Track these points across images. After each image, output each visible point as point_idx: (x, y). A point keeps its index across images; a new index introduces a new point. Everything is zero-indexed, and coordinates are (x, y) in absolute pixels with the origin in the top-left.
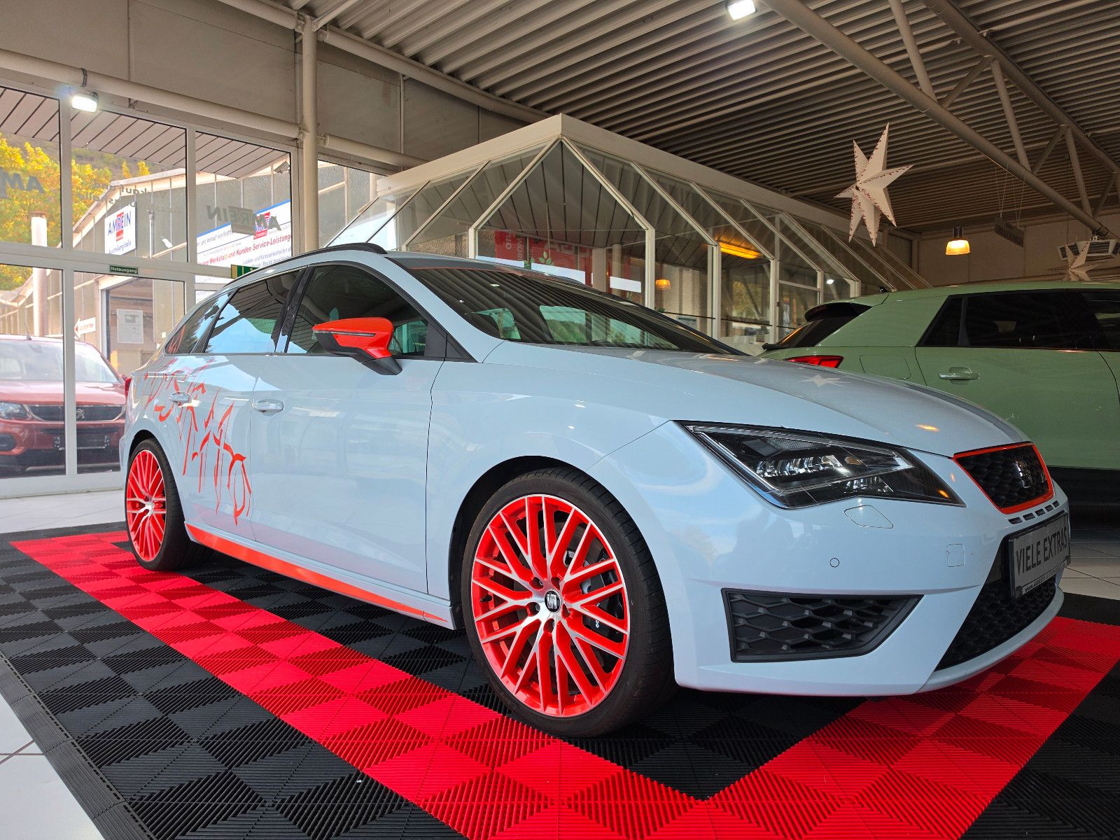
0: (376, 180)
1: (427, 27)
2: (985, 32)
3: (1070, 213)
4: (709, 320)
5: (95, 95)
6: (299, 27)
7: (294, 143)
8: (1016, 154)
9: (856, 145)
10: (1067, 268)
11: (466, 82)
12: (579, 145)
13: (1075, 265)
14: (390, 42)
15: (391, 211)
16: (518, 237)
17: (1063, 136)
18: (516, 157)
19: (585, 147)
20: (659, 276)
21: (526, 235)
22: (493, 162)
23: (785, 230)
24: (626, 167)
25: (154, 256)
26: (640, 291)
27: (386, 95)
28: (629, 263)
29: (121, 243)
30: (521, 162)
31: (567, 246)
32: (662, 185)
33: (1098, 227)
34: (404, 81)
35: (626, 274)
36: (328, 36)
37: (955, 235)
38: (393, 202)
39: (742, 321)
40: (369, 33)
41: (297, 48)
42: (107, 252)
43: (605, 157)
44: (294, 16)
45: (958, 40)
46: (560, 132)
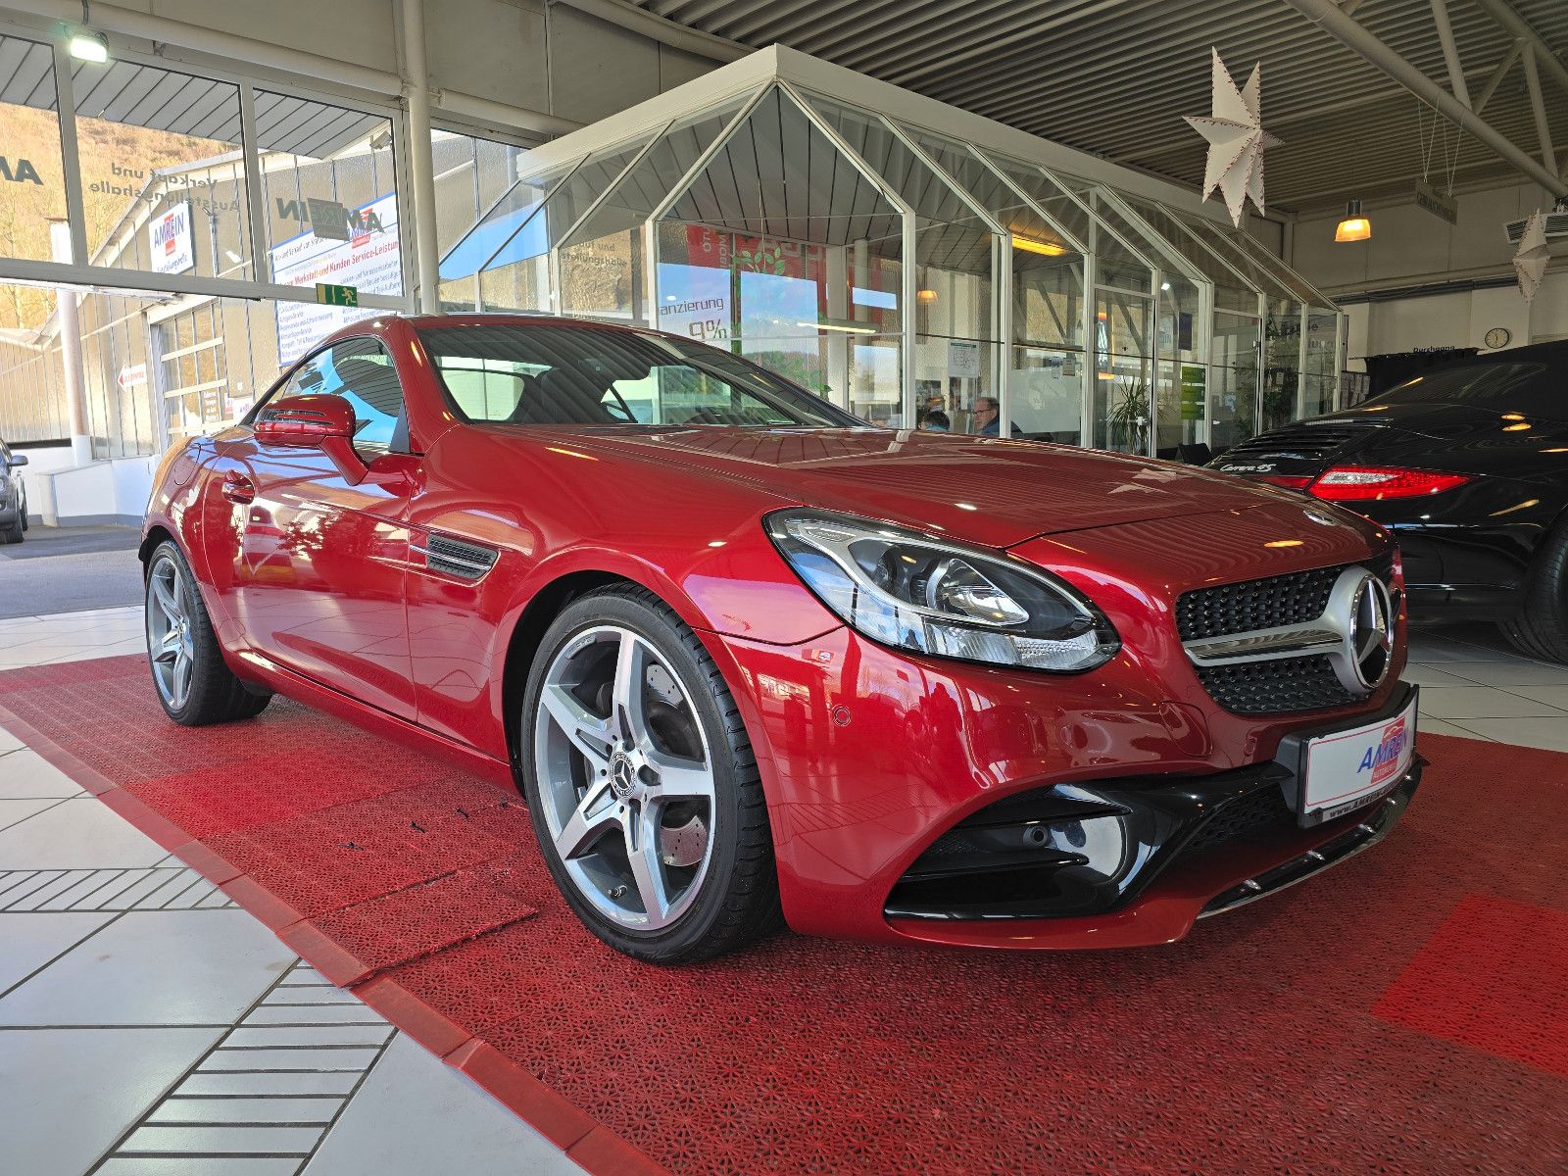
0: (514, 155)
3: (1527, 173)
4: (994, 346)
5: (103, 37)
7: (396, 104)
8: (1451, 86)
11: (666, 17)
12: (804, 91)
15: (538, 199)
16: (720, 233)
17: (1520, 55)
18: (713, 112)
19: (811, 94)
20: (921, 285)
21: (731, 230)
22: (680, 121)
23: (1104, 209)
24: (872, 124)
25: (219, 276)
26: (894, 307)
27: (524, 29)
28: (879, 267)
29: (173, 258)
30: (719, 120)
31: (789, 245)
32: (926, 148)
35: (874, 284)
37: (1350, 212)
38: (541, 187)
39: (1040, 345)
42: (155, 270)
43: (841, 108)
46: (775, 72)
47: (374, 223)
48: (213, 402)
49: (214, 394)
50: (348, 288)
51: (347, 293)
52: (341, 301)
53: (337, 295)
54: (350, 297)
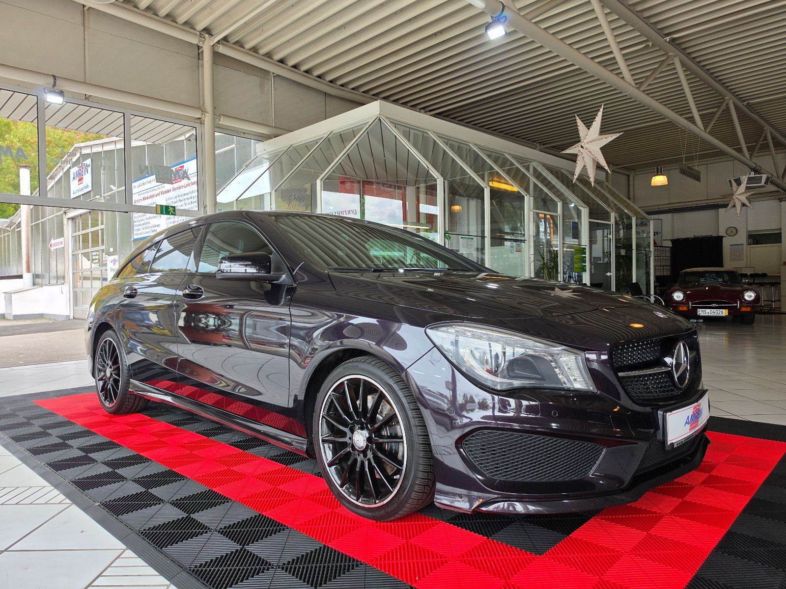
0: (255, 144)
1: (288, 41)
2: (668, 39)
3: (733, 157)
5: (61, 93)
6: (201, 43)
7: (199, 121)
9: (577, 118)
10: (733, 194)
11: (317, 77)
12: (391, 120)
13: (738, 192)
14: (263, 51)
15: (266, 165)
16: (354, 180)
17: (727, 104)
18: (350, 129)
19: (394, 121)
20: (453, 204)
21: (360, 179)
22: (335, 132)
23: (538, 175)
24: (425, 134)
25: (104, 197)
27: (262, 86)
29: (82, 186)
30: (353, 132)
31: (388, 186)
32: (450, 146)
33: (754, 166)
34: (274, 77)
36: (221, 48)
37: (658, 172)
38: (268, 159)
40: (249, 45)
41: (200, 56)
43: (410, 128)
44: (197, 35)
45: (650, 44)
46: (378, 113)
47: (185, 176)
48: (97, 257)
49: (98, 253)
50: (172, 207)
51: (171, 209)
52: (168, 213)
53: (167, 210)
54: (172, 211)
